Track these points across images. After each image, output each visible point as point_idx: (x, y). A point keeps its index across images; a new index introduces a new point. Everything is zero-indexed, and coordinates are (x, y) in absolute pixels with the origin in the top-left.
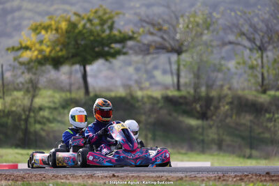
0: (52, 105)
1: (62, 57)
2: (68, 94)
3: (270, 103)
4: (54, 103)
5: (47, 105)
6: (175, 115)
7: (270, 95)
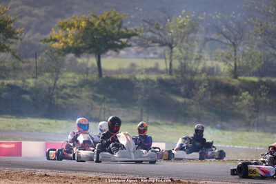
0: (73, 84)
1: (82, 47)
2: (86, 76)
3: (240, 86)
4: (75, 82)
5: (69, 84)
6: (167, 93)
7: (240, 80)
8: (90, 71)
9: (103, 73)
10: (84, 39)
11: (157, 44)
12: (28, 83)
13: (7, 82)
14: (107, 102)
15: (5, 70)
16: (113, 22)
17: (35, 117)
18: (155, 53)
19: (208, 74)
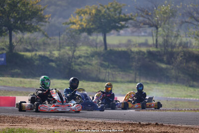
0: (86, 55)
1: (93, 28)
2: (95, 49)
4: (87, 54)
5: (83, 55)
6: (154, 61)
8: (98, 46)
9: (108, 47)
10: (94, 22)
11: (147, 26)
12: (54, 54)
13: (39, 53)
14: (111, 68)
15: (37, 44)
16: (115, 10)
17: (59, 78)
18: (146, 32)
19: (184, 47)
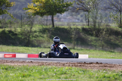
1: (44, 12)
2: (46, 26)
5: (38, 30)
6: (86, 35)
8: (48, 24)
9: (55, 25)
10: (44, 8)
11: (82, 11)
15: (6, 23)
17: (22, 46)
